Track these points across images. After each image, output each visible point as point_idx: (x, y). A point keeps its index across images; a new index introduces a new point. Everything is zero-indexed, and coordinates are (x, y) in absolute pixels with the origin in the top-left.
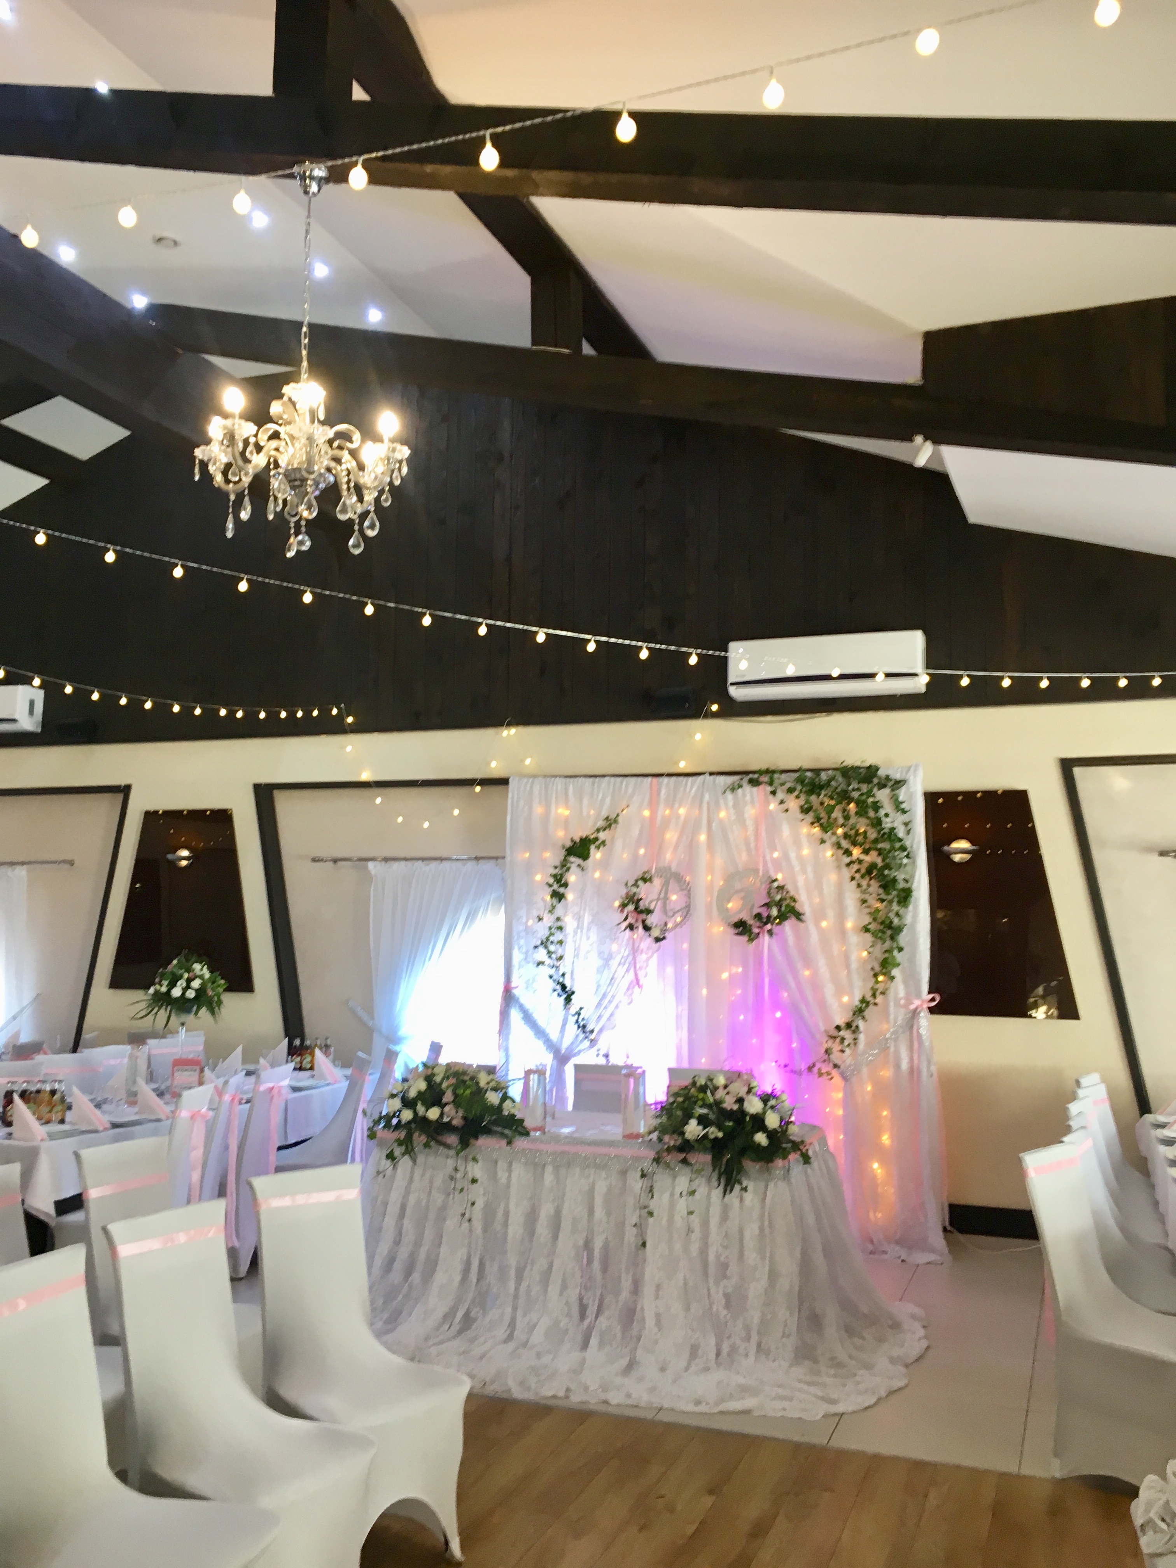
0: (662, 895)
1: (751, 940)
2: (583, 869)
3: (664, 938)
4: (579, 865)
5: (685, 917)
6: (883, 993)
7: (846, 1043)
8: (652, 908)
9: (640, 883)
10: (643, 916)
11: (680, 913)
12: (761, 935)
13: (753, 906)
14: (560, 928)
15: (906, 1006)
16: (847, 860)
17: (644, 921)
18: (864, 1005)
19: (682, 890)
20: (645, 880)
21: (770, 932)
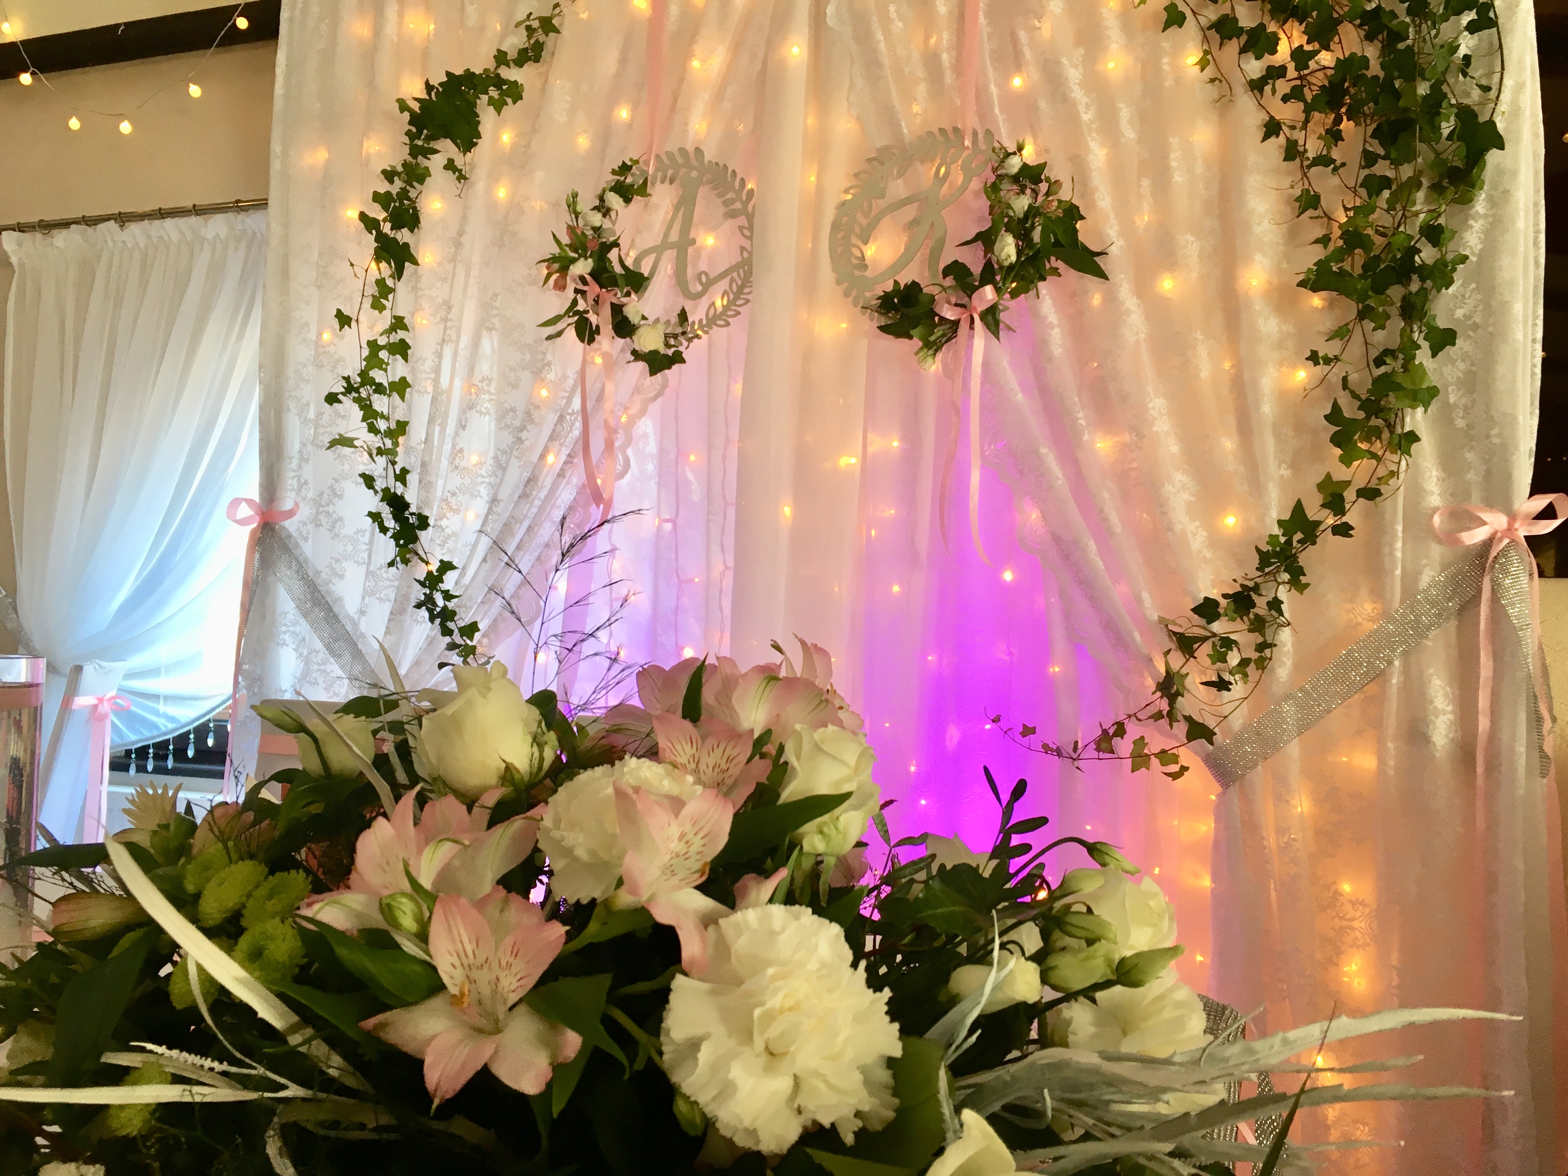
0: (674, 237)
1: (933, 347)
2: (462, 177)
3: (677, 358)
4: (450, 166)
5: (737, 295)
6: (1370, 493)
7: (1234, 659)
8: (645, 271)
9: (614, 200)
10: (617, 296)
11: (724, 284)
12: (964, 327)
13: (940, 244)
14: (402, 349)
15: (1450, 538)
16: (1254, 67)
17: (617, 310)
18: (1299, 536)
19: (731, 215)
20: (626, 192)
21: (991, 317)
